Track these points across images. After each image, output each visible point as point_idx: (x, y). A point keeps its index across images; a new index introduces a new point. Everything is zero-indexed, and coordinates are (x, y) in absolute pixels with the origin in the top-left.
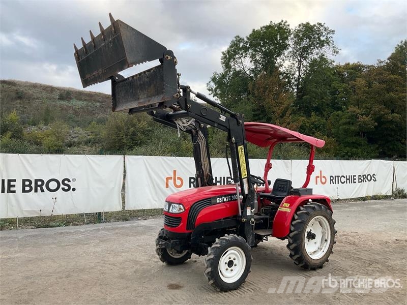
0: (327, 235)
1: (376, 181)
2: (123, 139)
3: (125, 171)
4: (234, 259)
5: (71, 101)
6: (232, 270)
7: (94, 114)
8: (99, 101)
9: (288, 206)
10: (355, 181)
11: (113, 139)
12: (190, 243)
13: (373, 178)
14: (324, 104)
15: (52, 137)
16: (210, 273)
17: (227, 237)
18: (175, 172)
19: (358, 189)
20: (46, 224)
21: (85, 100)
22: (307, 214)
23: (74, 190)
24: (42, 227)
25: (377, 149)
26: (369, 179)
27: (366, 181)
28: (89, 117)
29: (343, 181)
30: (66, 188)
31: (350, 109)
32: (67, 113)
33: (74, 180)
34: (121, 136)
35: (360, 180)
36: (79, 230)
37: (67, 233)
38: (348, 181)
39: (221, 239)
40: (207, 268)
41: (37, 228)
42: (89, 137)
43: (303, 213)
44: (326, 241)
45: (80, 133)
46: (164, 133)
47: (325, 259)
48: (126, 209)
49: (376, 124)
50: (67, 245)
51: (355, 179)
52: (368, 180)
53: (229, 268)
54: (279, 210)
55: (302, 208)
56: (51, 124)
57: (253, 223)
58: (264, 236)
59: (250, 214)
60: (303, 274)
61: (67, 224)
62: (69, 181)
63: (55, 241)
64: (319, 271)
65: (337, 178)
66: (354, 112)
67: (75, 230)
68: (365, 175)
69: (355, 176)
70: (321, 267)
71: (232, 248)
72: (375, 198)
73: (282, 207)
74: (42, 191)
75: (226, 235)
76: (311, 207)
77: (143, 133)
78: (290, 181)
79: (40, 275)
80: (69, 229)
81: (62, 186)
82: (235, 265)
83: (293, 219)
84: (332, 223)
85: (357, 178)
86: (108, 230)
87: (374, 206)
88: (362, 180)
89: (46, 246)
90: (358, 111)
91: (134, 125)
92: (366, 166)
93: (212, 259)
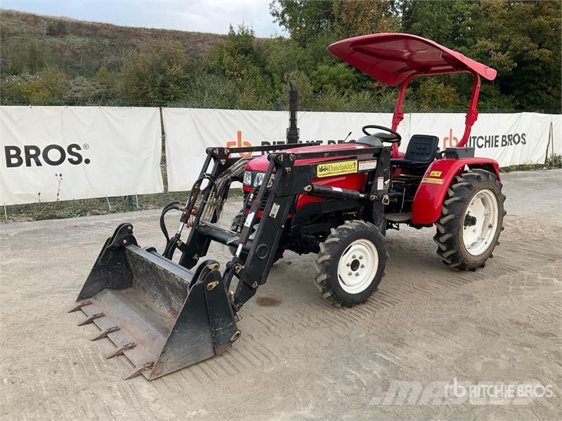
0: (491, 218)
1: (525, 143)
2: (148, 92)
3: (163, 133)
4: (361, 258)
5: (67, 36)
6: (357, 275)
7: (101, 57)
8: (107, 37)
9: (439, 175)
10: (497, 144)
11: (134, 93)
12: (289, 234)
13: (522, 140)
14: (441, 36)
15: (43, 91)
16: (325, 282)
17: (349, 225)
18: (239, 134)
19: (500, 156)
20: (51, 213)
21: (88, 35)
22: (469, 187)
23: (87, 161)
24: (44, 219)
25: (513, 101)
26: (517, 140)
27: (511, 144)
28: (96, 62)
29: (480, 145)
30: (75, 159)
31: (480, 43)
32: (62, 56)
33: (86, 146)
34: (145, 87)
35: (504, 143)
36: (101, 221)
37: (85, 226)
38: (487, 144)
39: (339, 229)
40: (320, 274)
41: (37, 220)
42: (97, 91)
43: (462, 186)
44: (490, 226)
45: (84, 84)
46: (211, 82)
47: (489, 255)
48: (170, 189)
49: (516, 64)
50: (87, 244)
51: (498, 141)
52: (514, 142)
53: (353, 272)
54: (422, 181)
55: (459, 179)
56: (41, 72)
57: (387, 201)
58: (395, 223)
59: (382, 188)
60: (458, 277)
61: (83, 213)
62: (78, 148)
63: (68, 239)
64: (480, 272)
65: (472, 140)
66: (485, 47)
67: (97, 222)
68: (511, 135)
69: (498, 137)
70: (482, 266)
71: (357, 241)
72: (522, 168)
73: (429, 176)
74: (39, 164)
75: (347, 222)
76: (474, 175)
77: (177, 83)
78: (436, 137)
79: (50, 292)
80: (87, 220)
81: (68, 156)
82: (362, 267)
83: (447, 197)
84: (501, 199)
85: (500, 139)
86: (147, 220)
87: (525, 179)
88: (506, 142)
89: (55, 247)
90: (491, 45)
91: (163, 72)
92: (513, 122)
93: (327, 260)
